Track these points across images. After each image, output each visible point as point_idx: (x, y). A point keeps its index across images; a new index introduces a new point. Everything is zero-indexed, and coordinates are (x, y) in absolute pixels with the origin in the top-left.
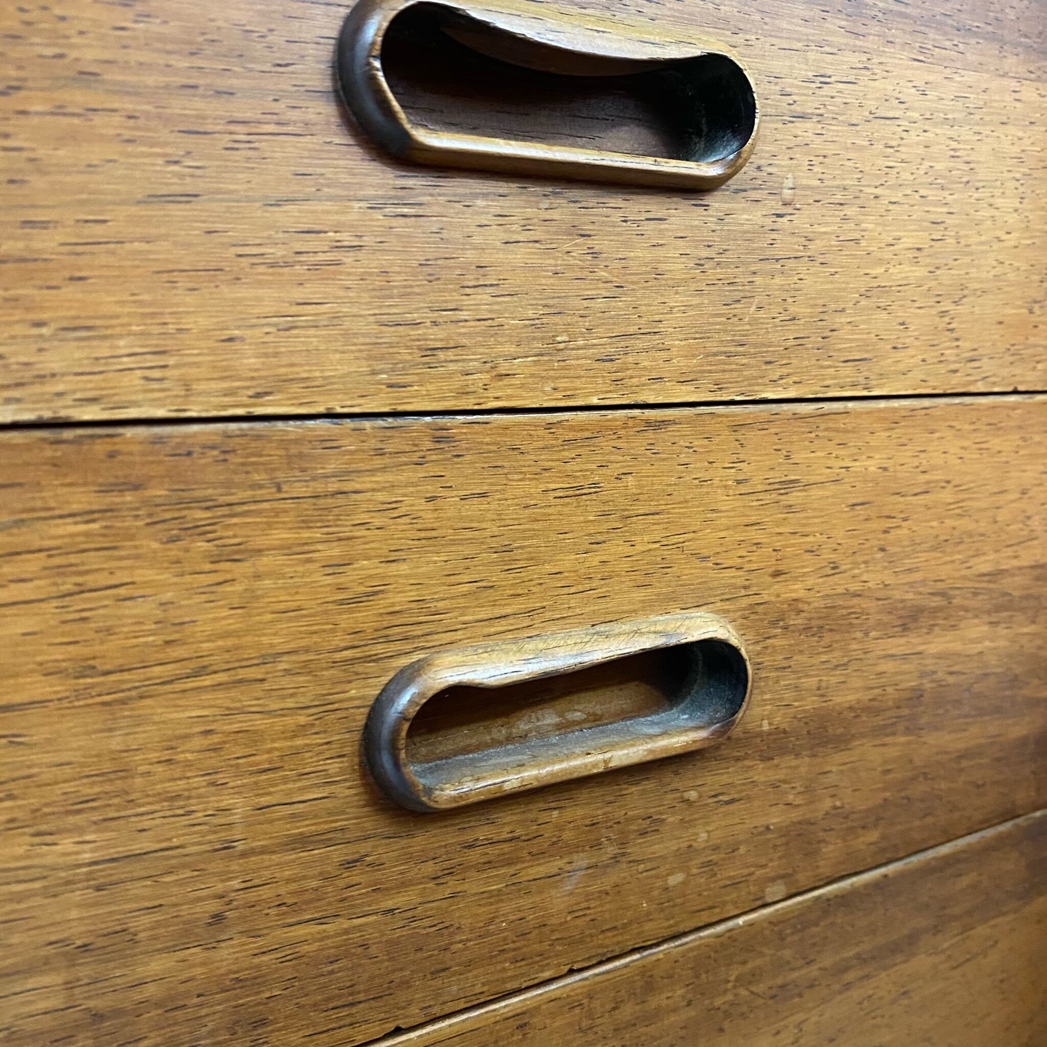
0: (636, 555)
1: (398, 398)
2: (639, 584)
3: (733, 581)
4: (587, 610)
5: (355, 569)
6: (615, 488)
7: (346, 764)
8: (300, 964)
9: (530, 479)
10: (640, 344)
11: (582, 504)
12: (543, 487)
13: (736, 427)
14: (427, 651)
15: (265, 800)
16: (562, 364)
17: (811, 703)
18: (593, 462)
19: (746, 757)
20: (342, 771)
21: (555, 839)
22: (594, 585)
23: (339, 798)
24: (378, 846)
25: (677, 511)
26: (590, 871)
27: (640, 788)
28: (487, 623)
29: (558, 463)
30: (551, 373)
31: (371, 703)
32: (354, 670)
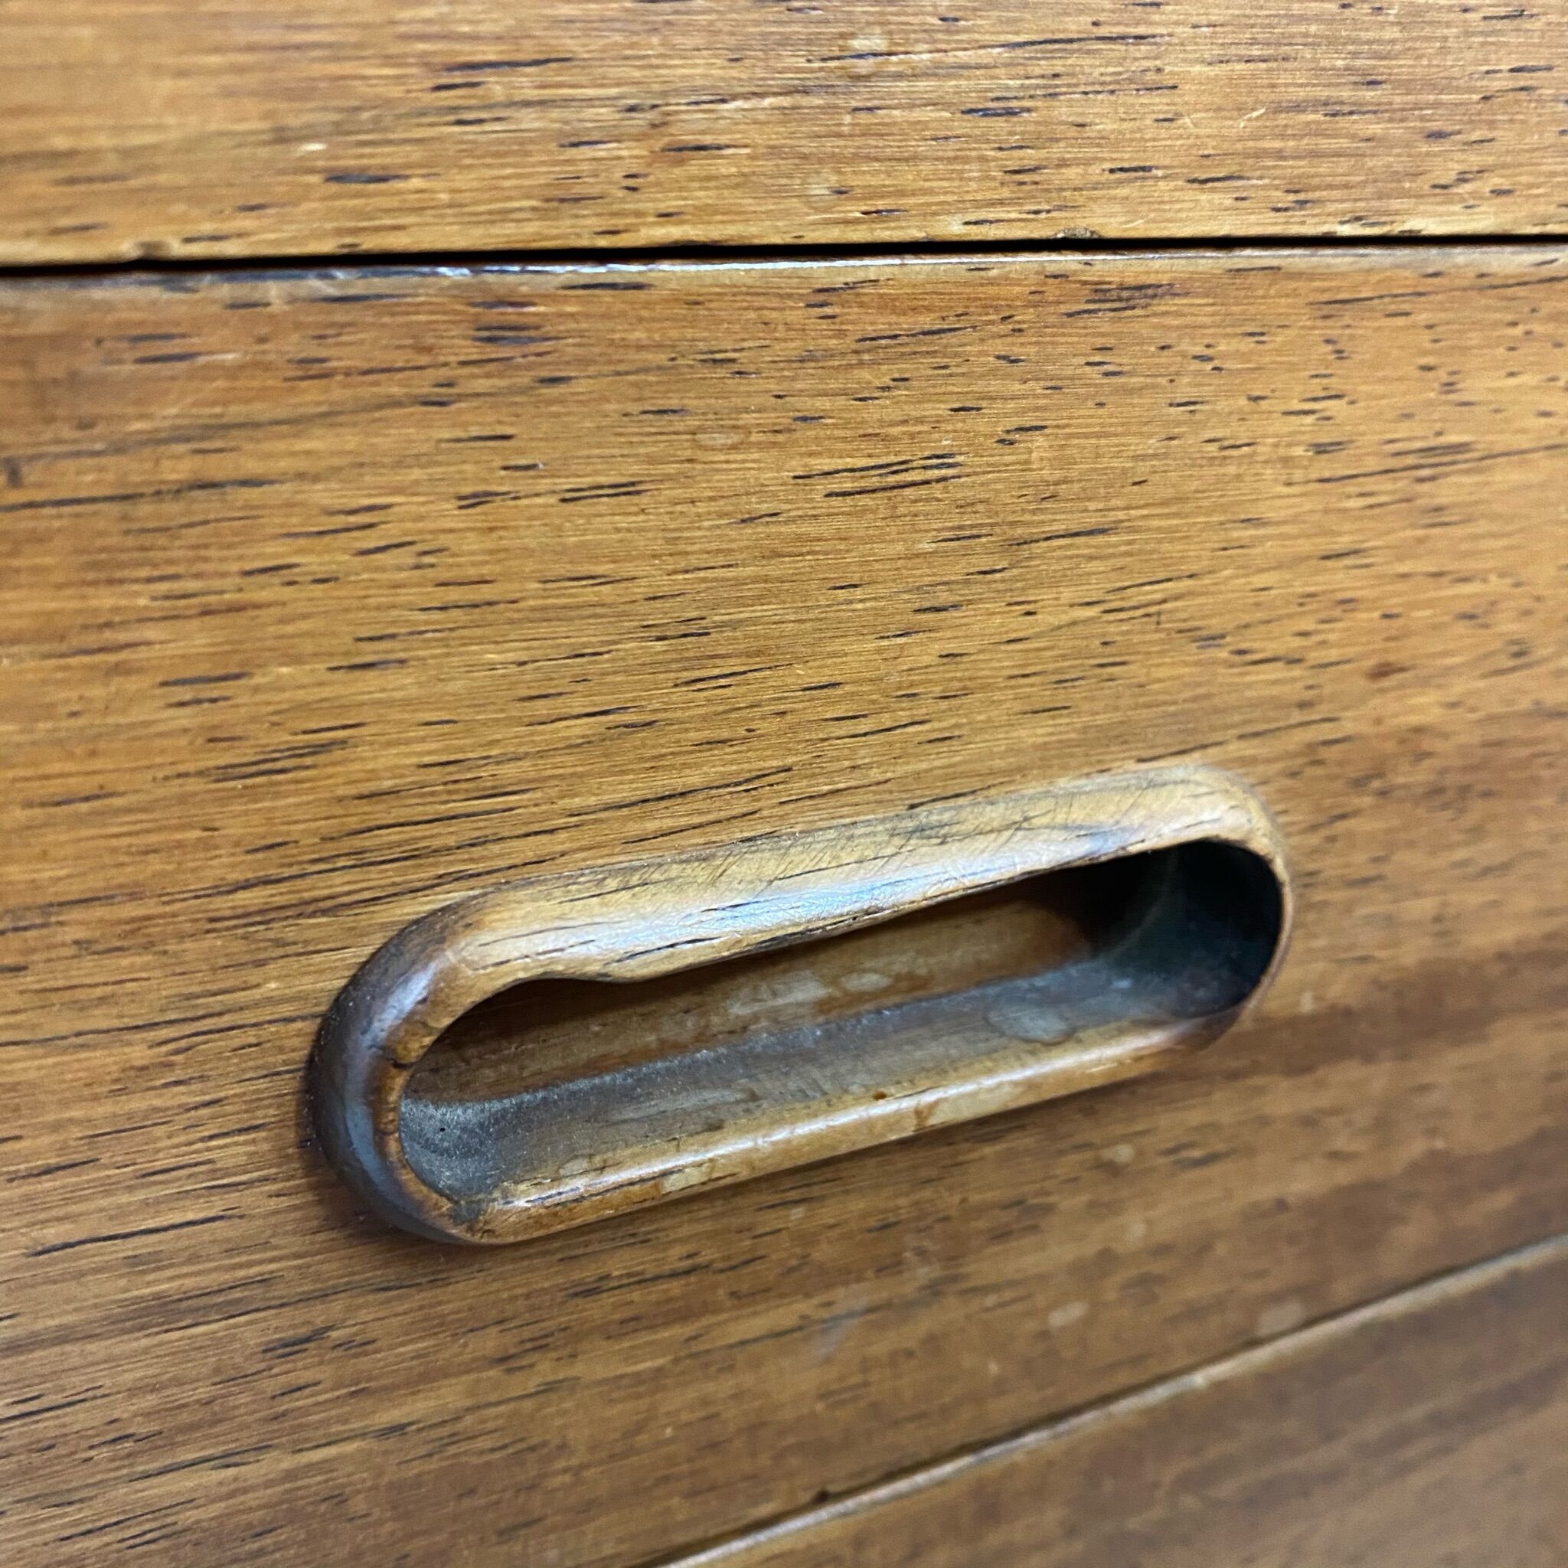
0: (1039, 636)
1: (361, 214)
2: (1037, 707)
3: (1275, 691)
4: (900, 770)
5: (256, 689)
6: (995, 468)
7: (266, 1146)
8: (177, 1547)
9: (760, 446)
10: (1094, 66)
11: (901, 510)
12: (797, 466)
13: (1332, 307)
14: (472, 882)
15: (52, 1234)
16: (864, 118)
17: (1413, 952)
18: (939, 398)
19: (1254, 1069)
20: (254, 1161)
21: (794, 1262)
22: (920, 713)
23: (252, 1217)
24: (360, 1307)
25: (1156, 523)
26: (873, 1316)
27: (1000, 1147)
28: (636, 810)
29: (841, 401)
30: (830, 145)
31: (323, 1008)
32: (271, 935)
